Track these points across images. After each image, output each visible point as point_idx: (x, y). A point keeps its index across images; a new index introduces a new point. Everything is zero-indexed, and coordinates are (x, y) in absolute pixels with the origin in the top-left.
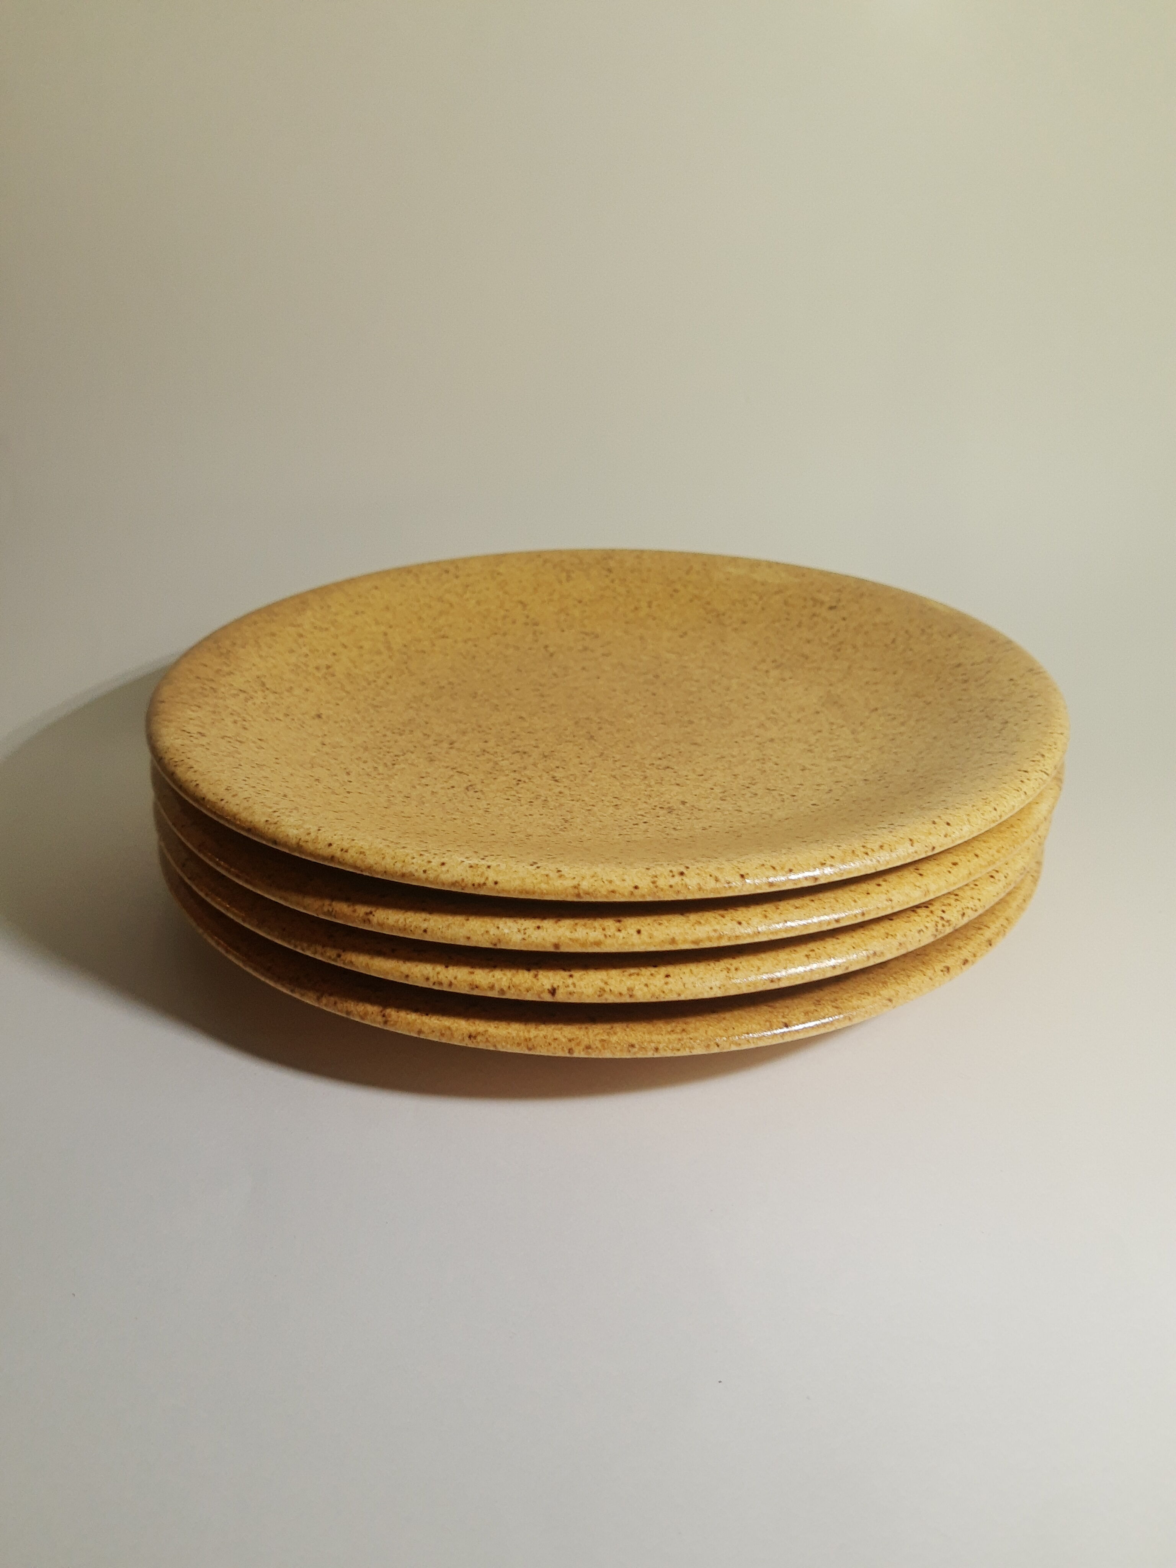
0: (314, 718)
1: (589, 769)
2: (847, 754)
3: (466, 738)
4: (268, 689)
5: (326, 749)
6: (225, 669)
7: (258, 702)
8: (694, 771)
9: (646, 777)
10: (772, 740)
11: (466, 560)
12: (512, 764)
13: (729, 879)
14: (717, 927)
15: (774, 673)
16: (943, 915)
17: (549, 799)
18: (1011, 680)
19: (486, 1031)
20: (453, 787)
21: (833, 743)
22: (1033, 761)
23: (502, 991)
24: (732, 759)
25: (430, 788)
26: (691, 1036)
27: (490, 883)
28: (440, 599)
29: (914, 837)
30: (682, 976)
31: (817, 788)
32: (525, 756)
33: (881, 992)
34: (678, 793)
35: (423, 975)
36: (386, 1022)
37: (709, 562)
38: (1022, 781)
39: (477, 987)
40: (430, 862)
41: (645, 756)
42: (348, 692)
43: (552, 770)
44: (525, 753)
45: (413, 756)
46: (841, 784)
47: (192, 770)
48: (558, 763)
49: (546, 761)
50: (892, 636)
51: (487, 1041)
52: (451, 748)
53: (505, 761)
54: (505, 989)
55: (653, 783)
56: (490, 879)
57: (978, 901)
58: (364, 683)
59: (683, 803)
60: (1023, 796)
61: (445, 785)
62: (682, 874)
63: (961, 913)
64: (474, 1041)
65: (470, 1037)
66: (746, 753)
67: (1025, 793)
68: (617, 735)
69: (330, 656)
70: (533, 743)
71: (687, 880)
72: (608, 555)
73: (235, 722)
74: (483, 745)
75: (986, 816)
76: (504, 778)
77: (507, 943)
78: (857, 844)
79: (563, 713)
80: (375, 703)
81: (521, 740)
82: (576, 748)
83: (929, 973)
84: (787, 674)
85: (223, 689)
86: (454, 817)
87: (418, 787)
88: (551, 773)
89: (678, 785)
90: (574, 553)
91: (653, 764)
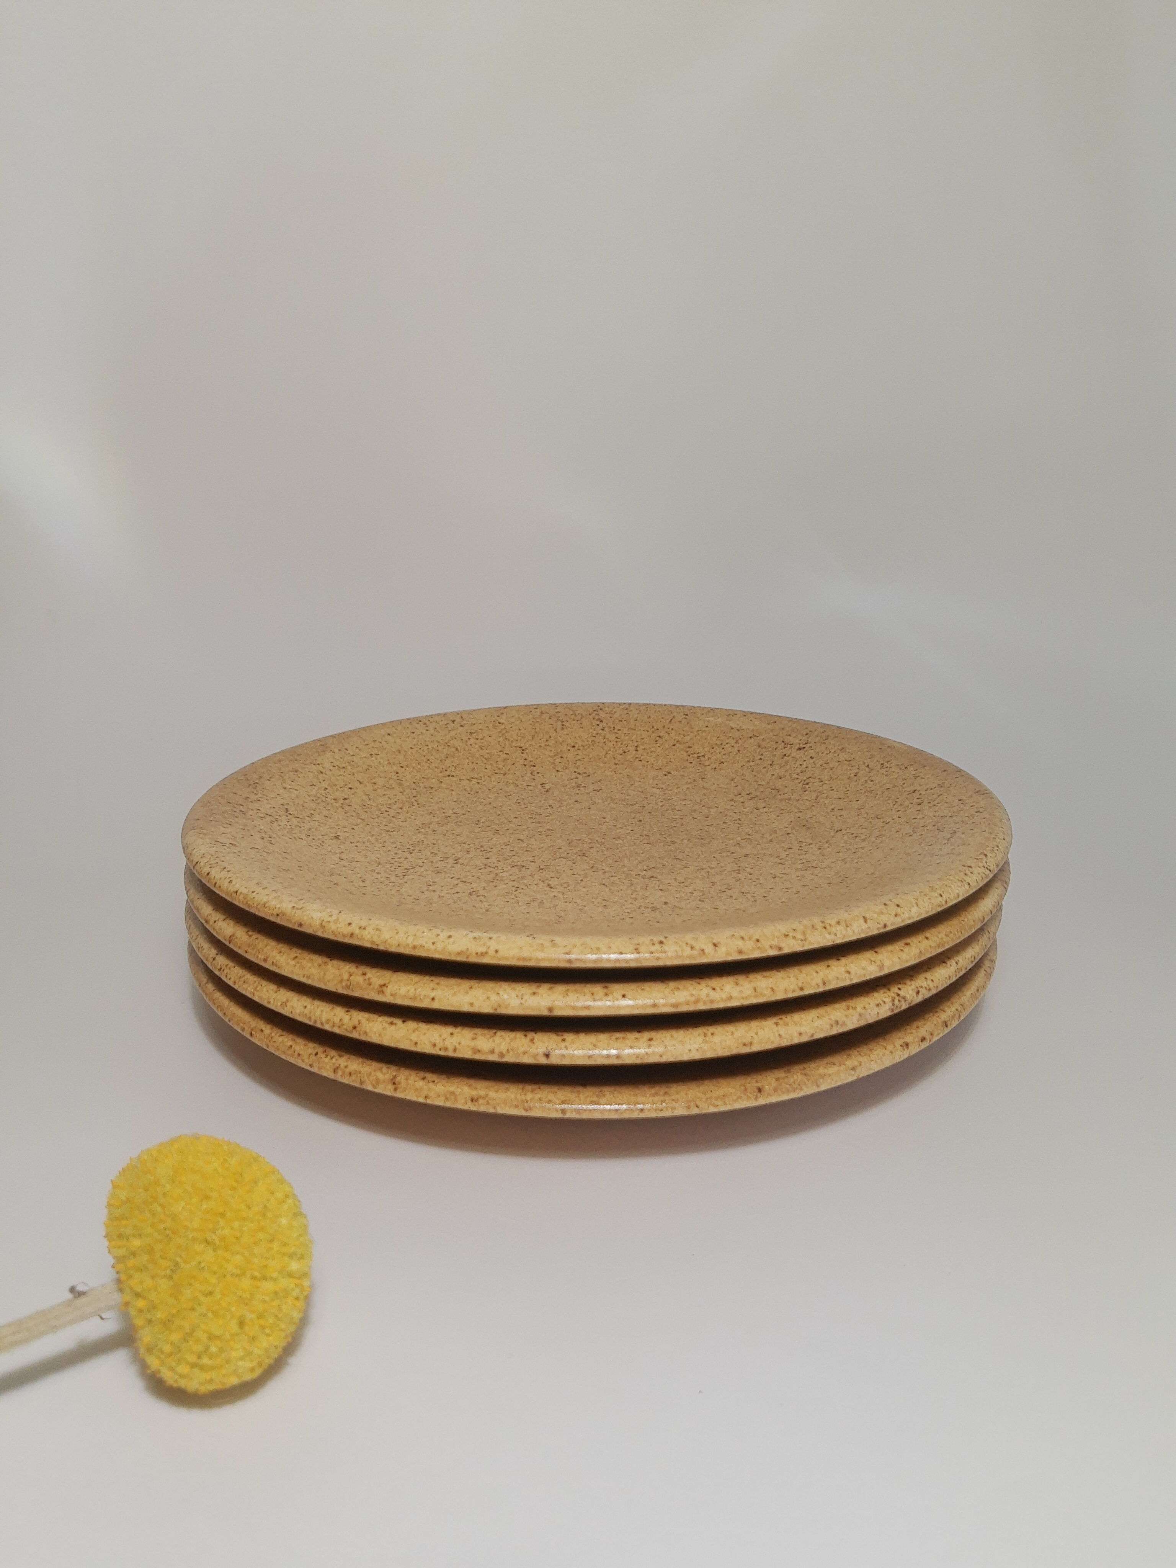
0: (332, 839)
1: (581, 879)
2: (814, 865)
3: (469, 856)
4: (290, 814)
5: (342, 863)
6: (253, 797)
7: (283, 824)
8: (675, 879)
9: (632, 885)
10: (746, 856)
11: (470, 712)
12: (511, 875)
13: (703, 947)
14: (694, 992)
15: (750, 804)
16: (899, 992)
17: (545, 901)
18: (960, 800)
19: (487, 1095)
20: (458, 893)
21: (801, 857)
22: (977, 859)
23: (502, 1055)
24: (710, 871)
25: (437, 893)
26: (673, 1097)
27: (491, 952)
28: (447, 744)
29: (867, 915)
30: (663, 1039)
31: (786, 890)
32: (523, 869)
33: (846, 1063)
34: (661, 897)
35: (430, 1042)
36: (396, 1089)
37: (688, 713)
38: (966, 874)
39: (479, 1051)
40: (438, 935)
41: (632, 868)
42: (363, 820)
43: (547, 879)
44: (523, 866)
45: (422, 869)
46: (807, 887)
47: (226, 870)
48: (553, 875)
49: (542, 873)
50: (855, 770)
51: (488, 1103)
52: (456, 863)
53: (505, 873)
54: (504, 1052)
55: (639, 888)
56: (492, 948)
57: (931, 982)
58: (378, 813)
59: (666, 903)
60: (967, 887)
61: (450, 891)
62: (661, 943)
63: (916, 991)
64: (476, 1104)
65: (472, 1100)
66: (723, 865)
67: (969, 884)
68: (606, 853)
69: (347, 789)
70: (531, 859)
71: (665, 948)
72: (599, 707)
73: (262, 838)
74: (485, 861)
75: (933, 901)
76: (504, 886)
77: (506, 1007)
78: (816, 920)
79: (558, 835)
80: (387, 828)
81: (519, 856)
82: (570, 863)
83: (890, 1047)
84: (761, 804)
85: (251, 812)
86: (458, 913)
87: (426, 892)
88: (547, 881)
89: (661, 890)
90: (568, 706)
91: (639, 875)
